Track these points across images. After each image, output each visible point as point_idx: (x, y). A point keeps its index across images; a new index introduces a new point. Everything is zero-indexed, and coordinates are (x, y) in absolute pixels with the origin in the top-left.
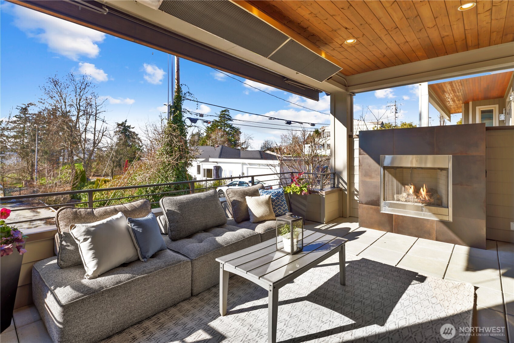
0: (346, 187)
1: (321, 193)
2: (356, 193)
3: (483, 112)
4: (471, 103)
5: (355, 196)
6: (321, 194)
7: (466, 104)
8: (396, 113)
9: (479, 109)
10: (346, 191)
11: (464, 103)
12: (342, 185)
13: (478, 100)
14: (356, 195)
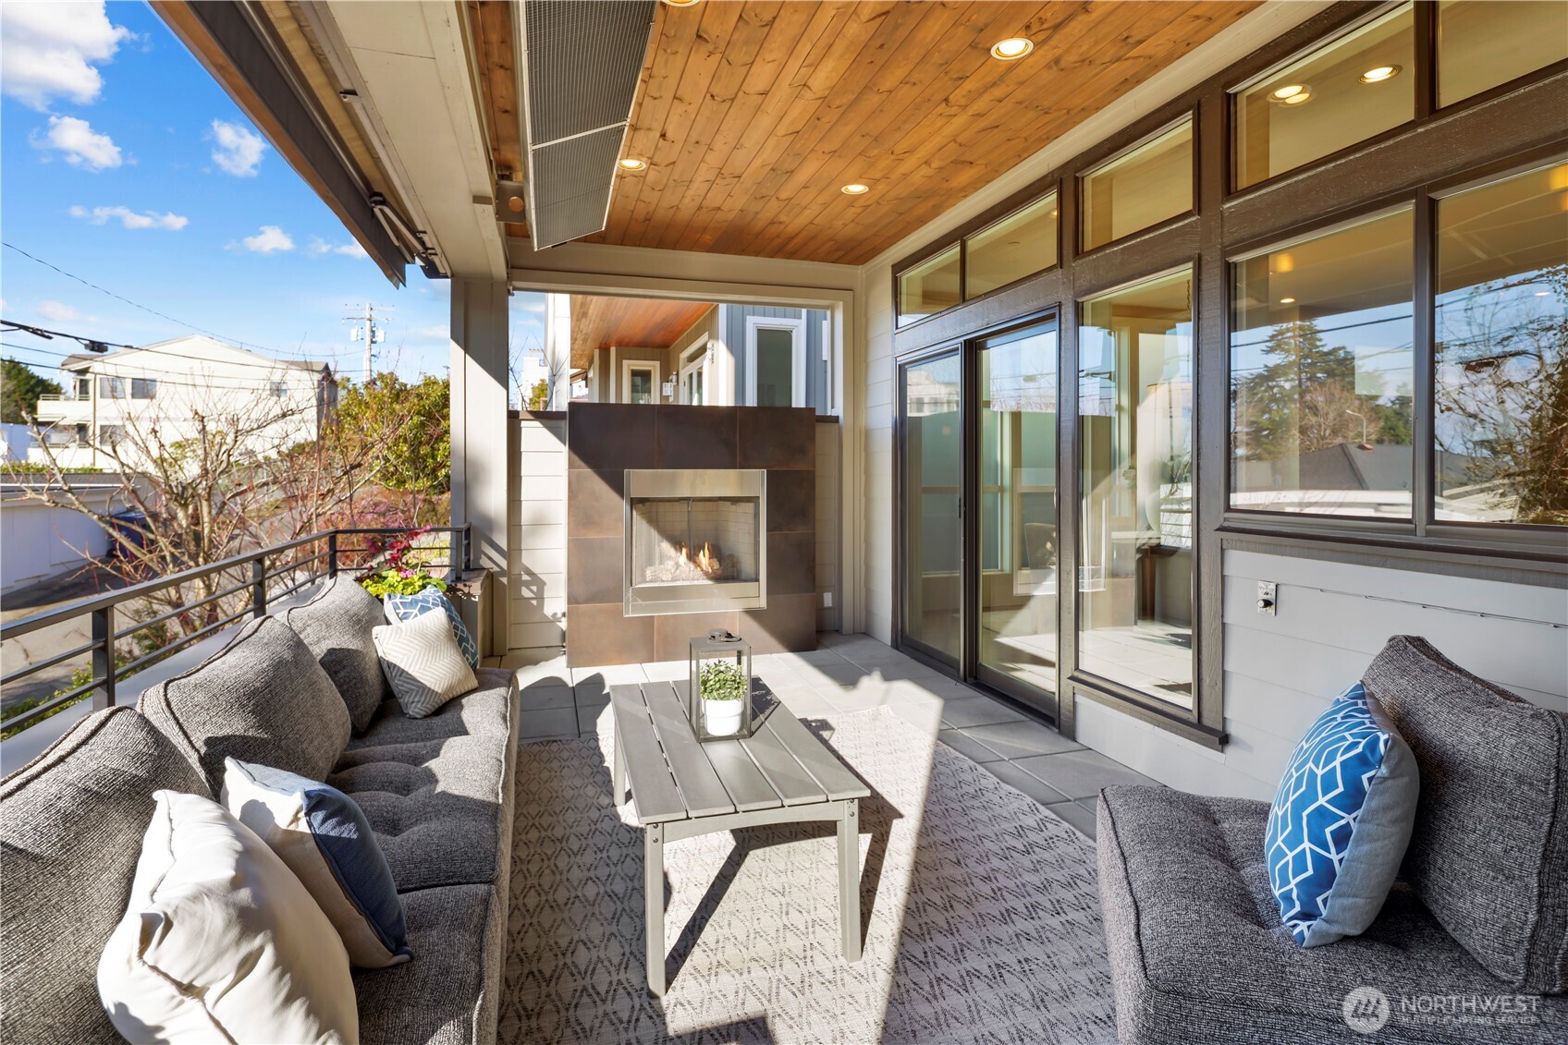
0: (503, 563)
1: (466, 590)
2: (525, 577)
3: (635, 373)
4: (613, 350)
5: (523, 588)
6: (464, 594)
7: (604, 350)
8: (372, 342)
9: (628, 365)
10: (504, 576)
11: (600, 348)
12: (490, 559)
13: (627, 345)
14: (527, 584)
